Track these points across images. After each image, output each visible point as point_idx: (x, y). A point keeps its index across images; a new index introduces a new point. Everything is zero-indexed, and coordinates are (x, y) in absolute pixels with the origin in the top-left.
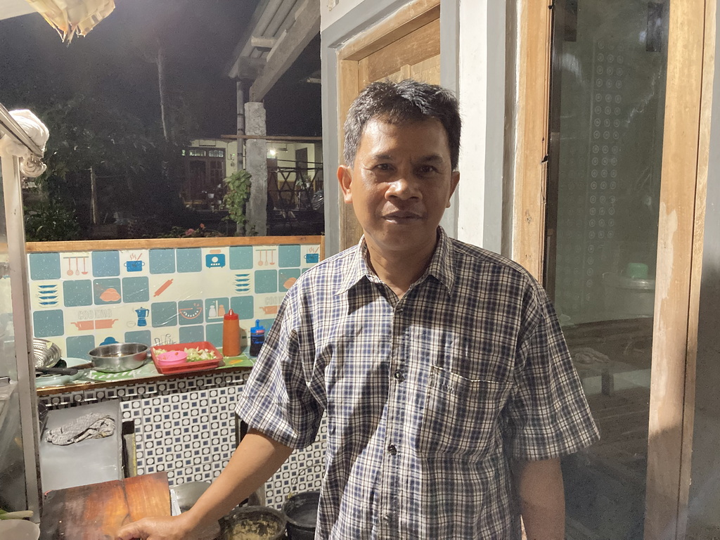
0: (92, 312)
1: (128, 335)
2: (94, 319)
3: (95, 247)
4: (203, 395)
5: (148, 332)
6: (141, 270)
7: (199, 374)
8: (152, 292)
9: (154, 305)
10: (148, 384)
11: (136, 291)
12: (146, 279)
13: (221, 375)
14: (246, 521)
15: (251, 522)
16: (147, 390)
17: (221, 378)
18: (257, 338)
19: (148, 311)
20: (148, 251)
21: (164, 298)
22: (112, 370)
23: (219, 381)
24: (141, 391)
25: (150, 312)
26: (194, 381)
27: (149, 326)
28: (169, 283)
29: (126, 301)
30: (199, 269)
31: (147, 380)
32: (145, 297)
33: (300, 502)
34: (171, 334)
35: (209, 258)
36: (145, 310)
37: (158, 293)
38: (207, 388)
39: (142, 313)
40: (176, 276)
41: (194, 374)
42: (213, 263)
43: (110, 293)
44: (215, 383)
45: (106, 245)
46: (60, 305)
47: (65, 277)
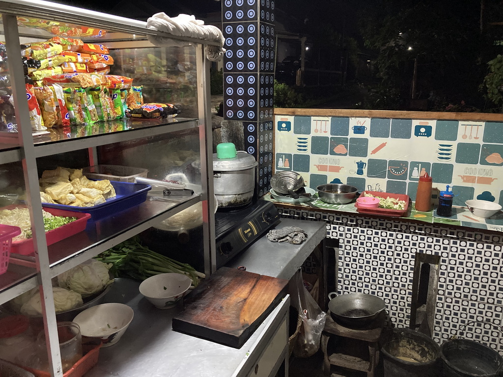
0: (328, 159)
1: (349, 179)
2: (328, 165)
3: (333, 114)
4: (391, 235)
5: (364, 180)
6: (364, 133)
7: (389, 219)
8: (370, 151)
9: (369, 160)
10: (350, 216)
11: (358, 148)
12: (366, 140)
13: (407, 224)
14: (412, 342)
15: (416, 344)
16: (349, 220)
17: (406, 225)
18: (444, 200)
19: (366, 164)
20: (370, 119)
21: (378, 156)
22: (328, 201)
23: (404, 228)
24: (345, 221)
25: (367, 165)
26: (385, 223)
27: (364, 176)
28: (383, 145)
29: (351, 155)
30: (408, 136)
31: (350, 214)
32: (365, 154)
33: (462, 347)
34: (381, 184)
35: (418, 128)
36: (363, 163)
37: (374, 152)
38: (394, 231)
39: (360, 165)
40: (390, 141)
41: (385, 218)
42: (421, 133)
43: (340, 148)
44: (401, 229)
45: (341, 113)
46: (308, 152)
47: (313, 134)
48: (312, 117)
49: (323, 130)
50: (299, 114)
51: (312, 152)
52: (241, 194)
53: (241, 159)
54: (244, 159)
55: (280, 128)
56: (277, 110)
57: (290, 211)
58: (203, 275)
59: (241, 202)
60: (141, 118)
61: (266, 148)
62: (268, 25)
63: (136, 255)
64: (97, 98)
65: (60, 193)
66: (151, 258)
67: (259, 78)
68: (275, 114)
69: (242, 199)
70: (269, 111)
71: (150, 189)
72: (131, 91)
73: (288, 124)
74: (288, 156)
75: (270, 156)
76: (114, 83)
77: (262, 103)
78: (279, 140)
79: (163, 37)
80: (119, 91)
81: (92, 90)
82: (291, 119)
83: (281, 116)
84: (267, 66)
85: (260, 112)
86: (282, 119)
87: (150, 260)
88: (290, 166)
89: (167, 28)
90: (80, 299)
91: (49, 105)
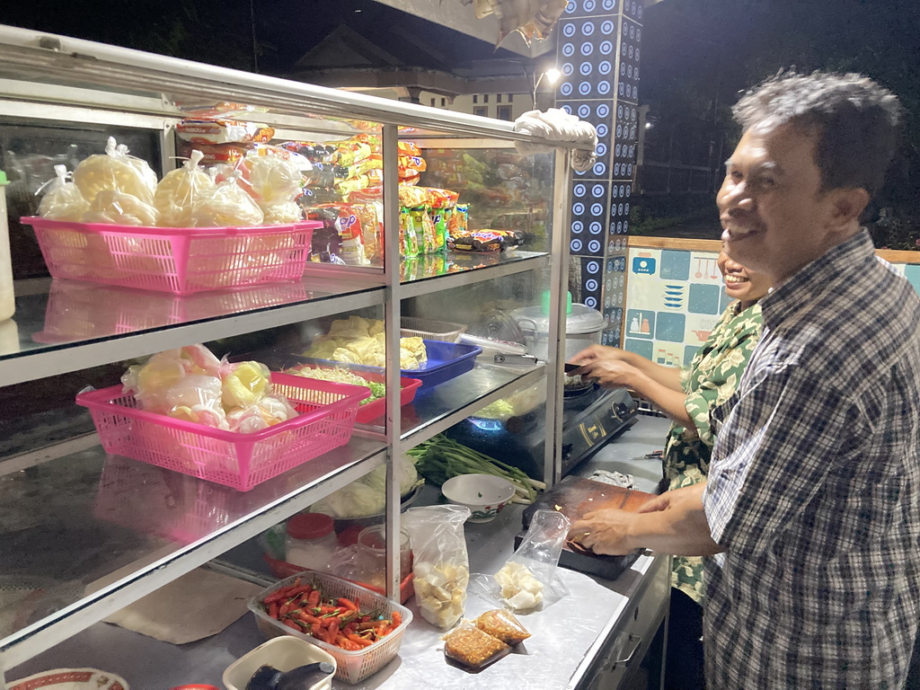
46: (684, 310)
47: (693, 280)
48: (692, 253)
49: (710, 273)
50: (670, 246)
51: (690, 310)
53: (582, 316)
54: (587, 315)
55: (637, 269)
56: (633, 240)
58: (542, 485)
60: (470, 250)
61: (614, 300)
62: (628, 105)
63: (441, 450)
64: (419, 220)
65: (367, 352)
66: (462, 455)
67: (610, 189)
68: (630, 246)
70: (621, 241)
71: (481, 352)
72: (455, 211)
73: (651, 263)
74: (649, 315)
75: (619, 314)
76: (439, 200)
77: (613, 228)
78: (633, 288)
79: (534, 143)
80: (443, 212)
81: (414, 209)
82: (656, 255)
83: (639, 248)
84: (623, 170)
85: (609, 242)
86: (640, 253)
87: (462, 458)
88: (652, 331)
89: (543, 131)
91: (370, 231)
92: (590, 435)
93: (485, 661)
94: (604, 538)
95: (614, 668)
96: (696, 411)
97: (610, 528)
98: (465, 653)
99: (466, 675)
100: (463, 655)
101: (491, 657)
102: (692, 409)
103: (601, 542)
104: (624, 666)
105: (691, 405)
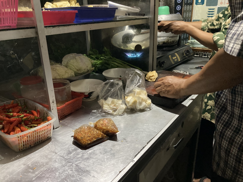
47: (219, 6)
49: (226, 2)
52: (172, 37)
55: (197, 3)
57: (200, 53)
59: (171, 42)
61: (187, 15)
63: (108, 61)
66: (116, 63)
69: (172, 40)
78: (195, 11)
90: (73, 74)
92: (174, 60)
93: (90, 143)
94: (168, 89)
95: (168, 149)
96: (218, 40)
97: (172, 85)
98: (80, 139)
99: (80, 150)
100: (79, 140)
101: (94, 142)
102: (216, 39)
103: (166, 91)
104: (174, 148)
105: (216, 37)
